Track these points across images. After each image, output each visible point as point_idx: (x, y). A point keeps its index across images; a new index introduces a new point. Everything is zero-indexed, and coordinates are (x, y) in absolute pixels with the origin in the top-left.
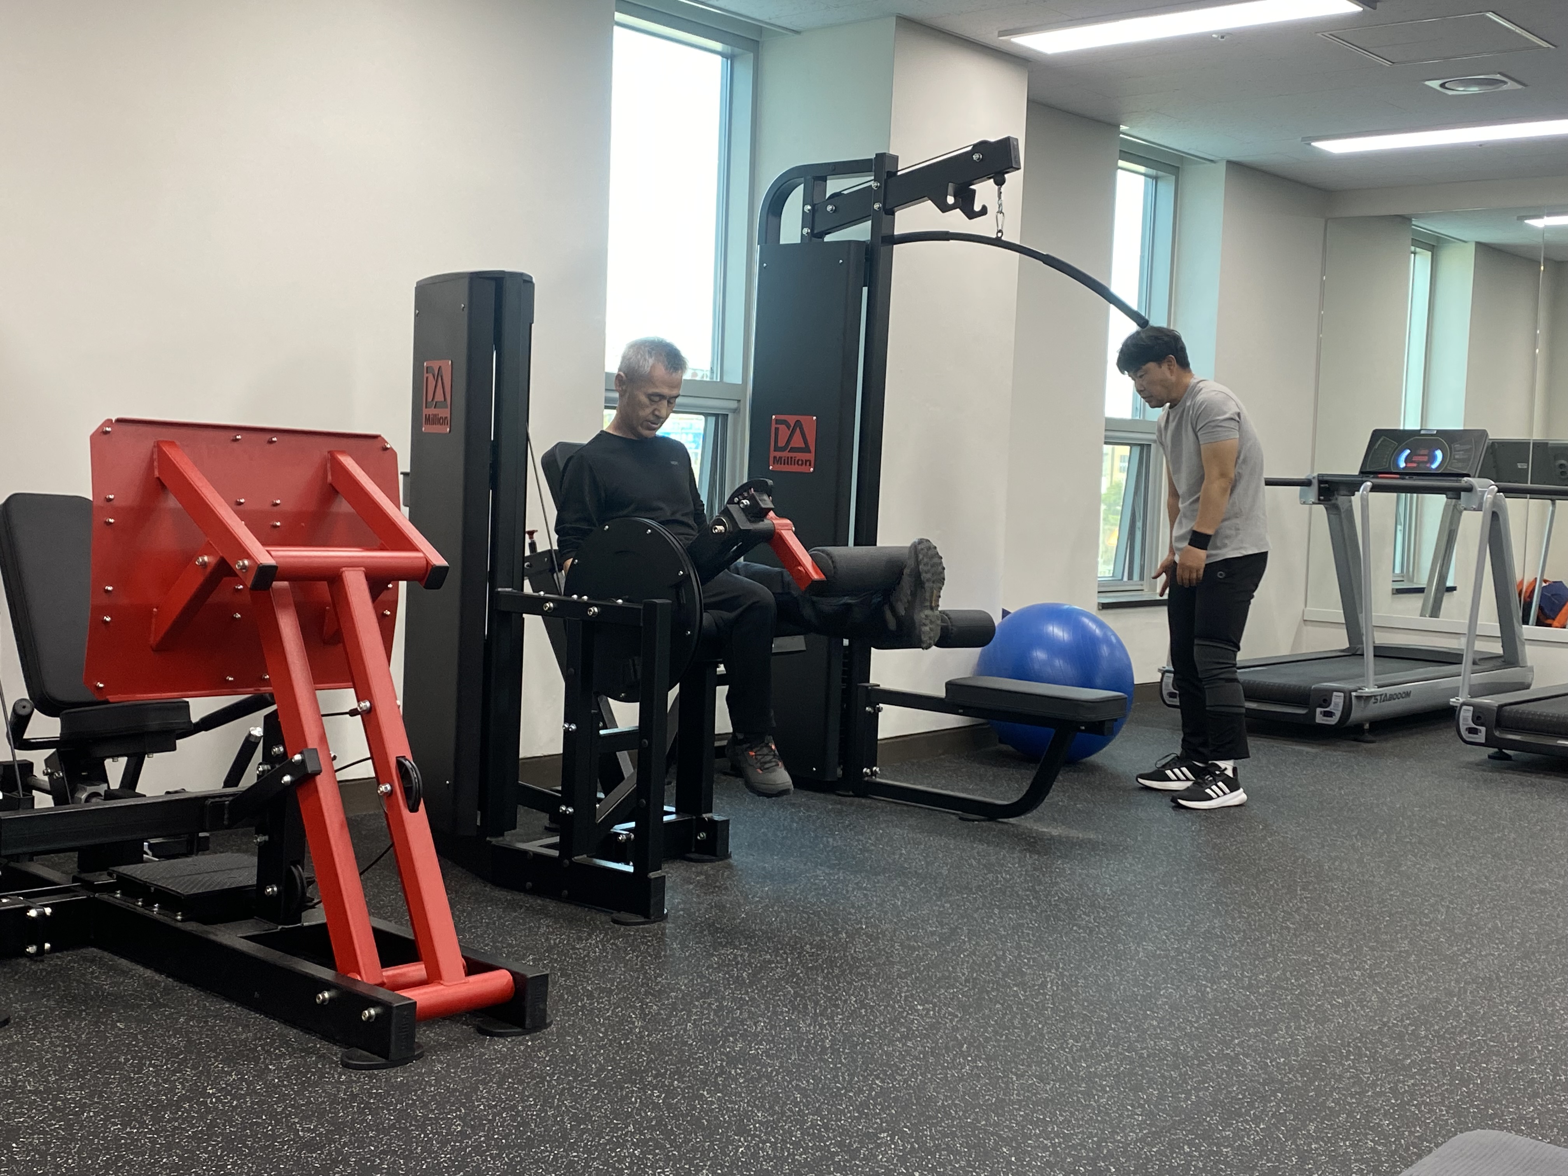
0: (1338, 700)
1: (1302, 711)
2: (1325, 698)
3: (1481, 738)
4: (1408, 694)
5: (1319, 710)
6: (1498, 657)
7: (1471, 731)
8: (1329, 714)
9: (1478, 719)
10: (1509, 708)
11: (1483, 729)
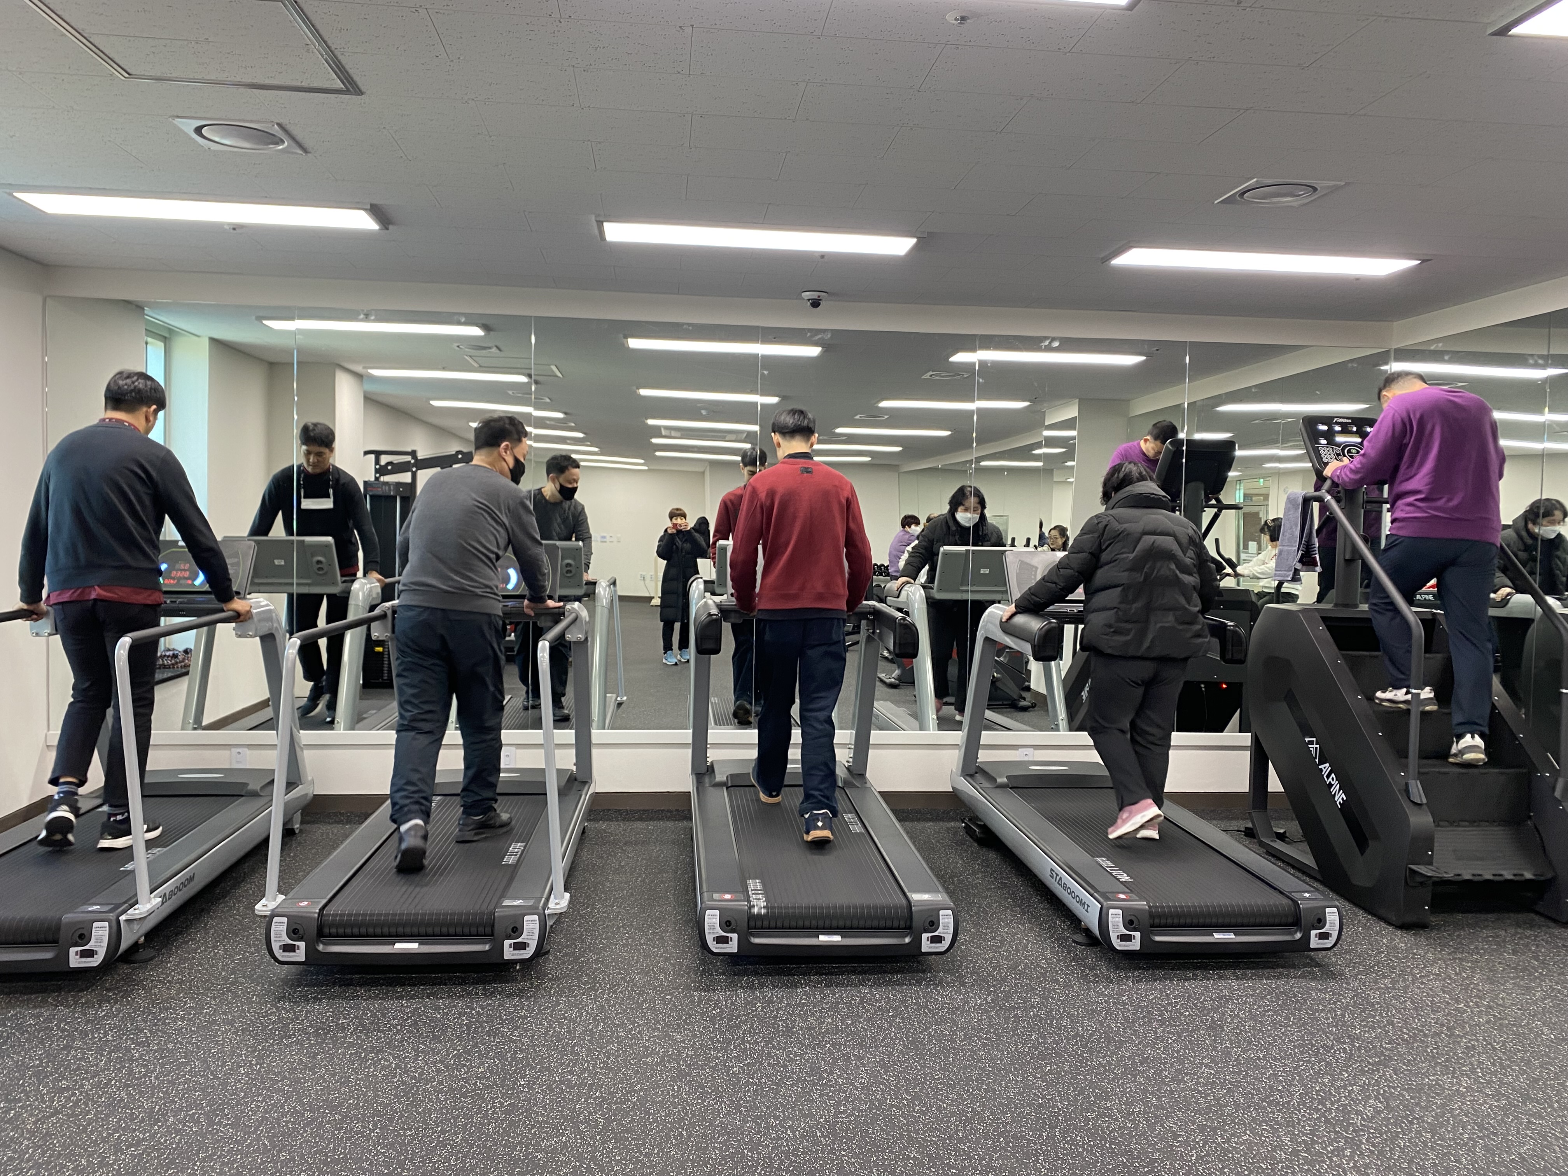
0: (102, 931)
1: (48, 955)
2: (81, 932)
3: (300, 955)
4: (191, 879)
5: (73, 950)
7: (287, 948)
8: (90, 954)
9: (294, 932)
10: (331, 910)
11: (302, 945)
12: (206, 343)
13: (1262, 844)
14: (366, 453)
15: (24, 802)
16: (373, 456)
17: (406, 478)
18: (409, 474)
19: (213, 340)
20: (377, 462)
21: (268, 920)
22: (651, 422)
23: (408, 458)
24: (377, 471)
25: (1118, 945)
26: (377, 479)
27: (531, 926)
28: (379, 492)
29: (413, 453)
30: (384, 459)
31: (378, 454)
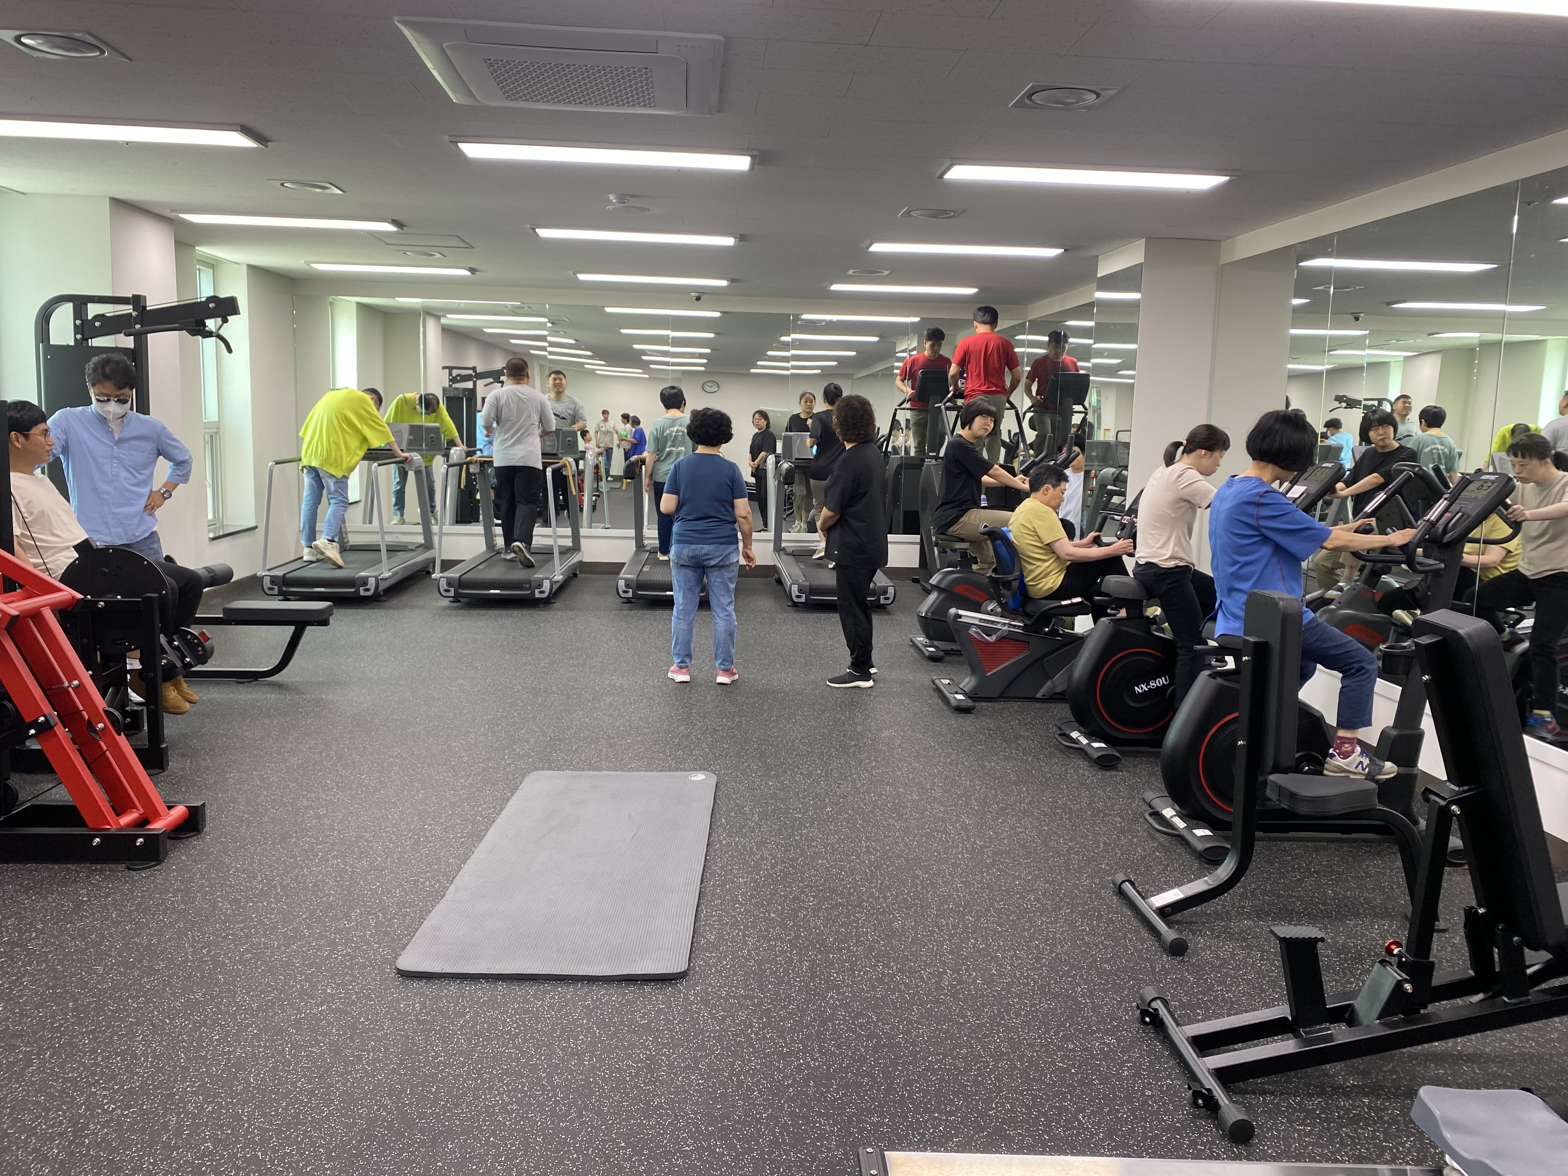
0: (372, 582)
1: (353, 590)
2: (364, 582)
3: (452, 594)
4: (397, 573)
5: (361, 588)
6: (420, 546)
7: (446, 591)
8: (368, 590)
9: (449, 584)
10: (464, 577)
11: (452, 589)
12: (354, 307)
13: (922, 585)
14: (444, 368)
15: (293, 558)
16: (447, 370)
17: (469, 385)
18: (471, 383)
19: (360, 305)
20: (450, 374)
21: (437, 581)
22: (636, 346)
23: (470, 372)
24: (450, 380)
25: (796, 600)
26: (450, 386)
27: (546, 585)
28: (452, 394)
29: (474, 369)
30: (455, 372)
31: (451, 369)
